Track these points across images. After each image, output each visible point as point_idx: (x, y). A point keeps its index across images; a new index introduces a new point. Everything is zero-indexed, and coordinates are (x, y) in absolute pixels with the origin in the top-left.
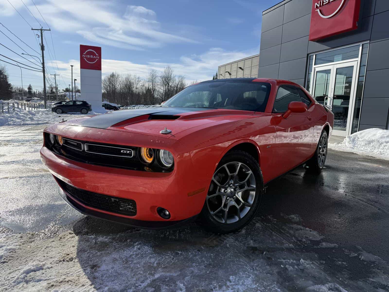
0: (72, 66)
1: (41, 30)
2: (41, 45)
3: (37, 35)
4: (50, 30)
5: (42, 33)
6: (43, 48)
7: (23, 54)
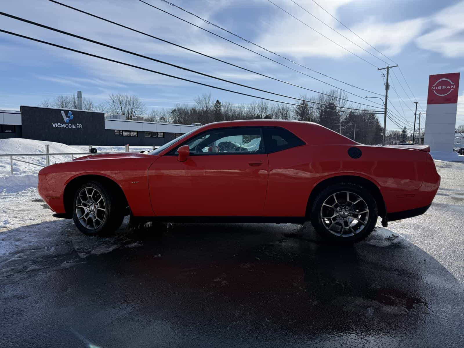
0: (417, 103)
1: (388, 68)
2: (386, 84)
3: (383, 75)
4: (397, 66)
5: (388, 72)
6: (387, 87)
7: (367, 97)
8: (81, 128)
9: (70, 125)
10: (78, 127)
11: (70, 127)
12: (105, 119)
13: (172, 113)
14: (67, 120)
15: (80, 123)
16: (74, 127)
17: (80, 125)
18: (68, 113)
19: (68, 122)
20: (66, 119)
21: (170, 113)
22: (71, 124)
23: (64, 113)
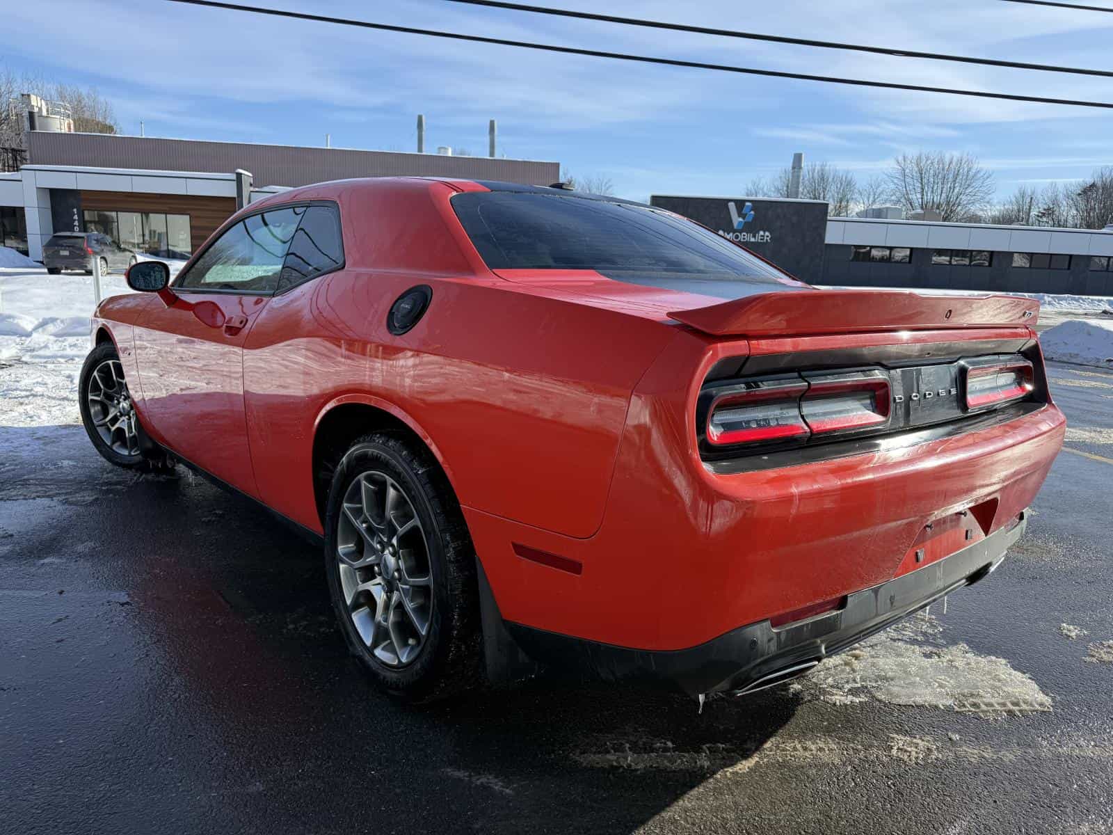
8: (769, 241)
9: (744, 235)
10: (761, 239)
11: (744, 239)
12: (829, 218)
13: (1079, 194)
14: (740, 222)
15: (768, 231)
16: (753, 240)
17: (767, 234)
18: (744, 205)
19: (740, 228)
20: (737, 220)
21: (1074, 197)
22: (747, 233)
23: (734, 207)
